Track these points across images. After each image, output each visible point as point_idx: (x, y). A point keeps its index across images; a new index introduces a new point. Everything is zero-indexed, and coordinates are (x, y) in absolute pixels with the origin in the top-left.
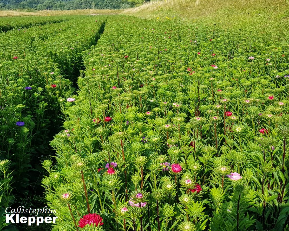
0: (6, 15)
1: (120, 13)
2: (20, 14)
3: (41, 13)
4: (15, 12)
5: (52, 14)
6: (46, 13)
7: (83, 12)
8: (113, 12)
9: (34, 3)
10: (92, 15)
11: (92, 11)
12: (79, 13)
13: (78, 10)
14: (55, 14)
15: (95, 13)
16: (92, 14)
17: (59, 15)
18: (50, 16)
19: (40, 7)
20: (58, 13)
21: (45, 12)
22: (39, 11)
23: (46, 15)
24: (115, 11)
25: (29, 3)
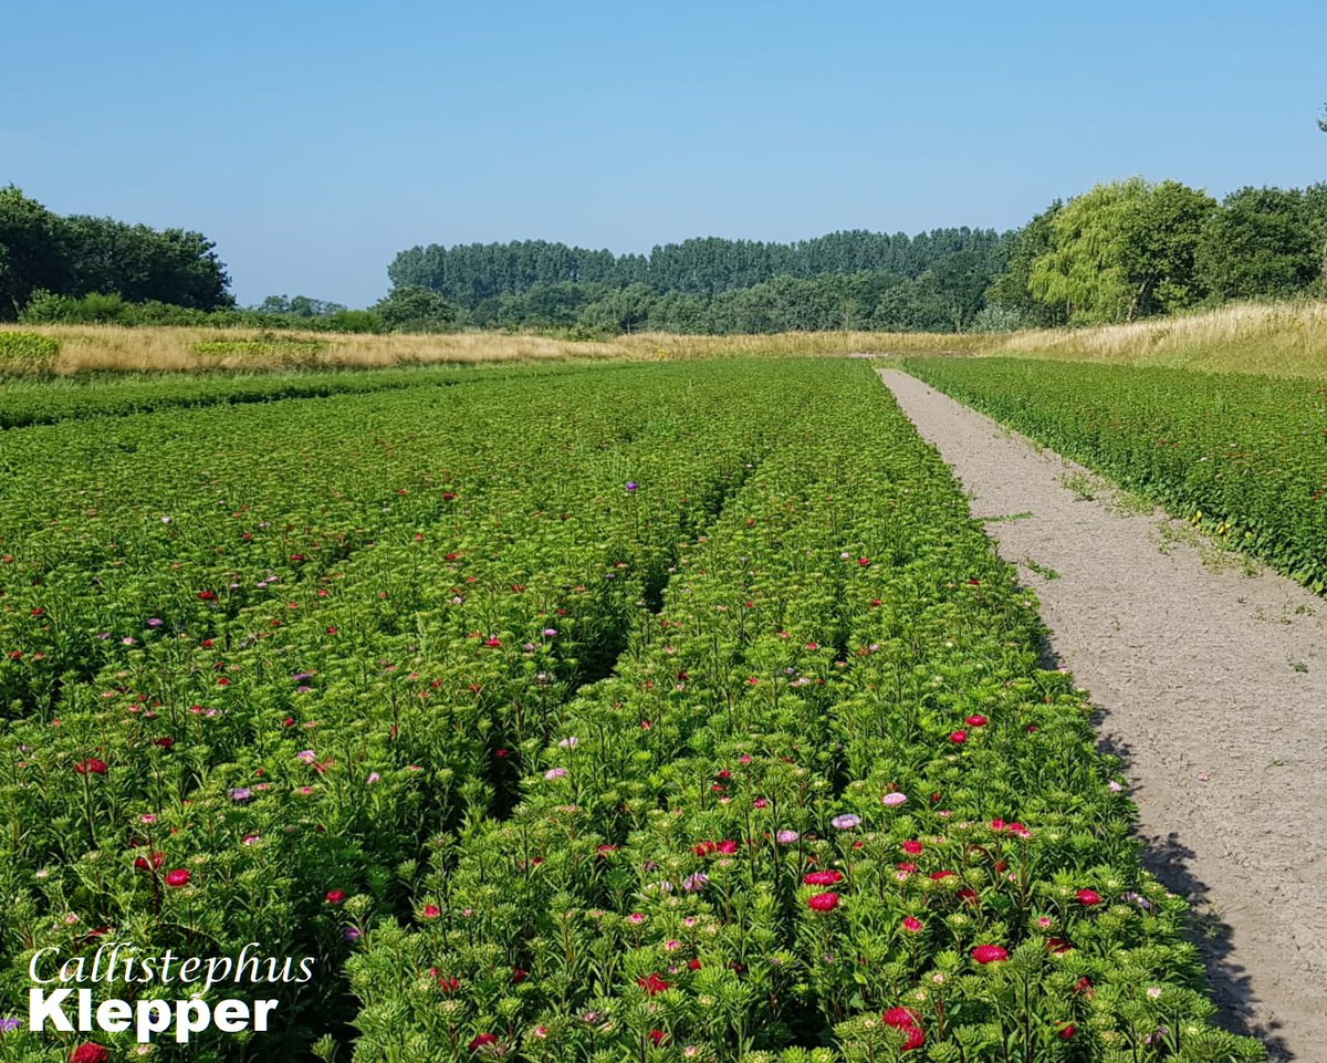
0: (516, 353)
1: (985, 347)
2: (560, 349)
3: (629, 345)
4: (539, 340)
5: (676, 350)
6: (648, 344)
7: (816, 342)
8: (954, 345)
9: (560, 300)
10: (858, 355)
11: (857, 341)
12: (799, 347)
13: (795, 333)
14: (689, 350)
15: (871, 350)
16: (857, 350)
17: (709, 354)
18: (666, 359)
19: (591, 317)
20: (703, 348)
21: (645, 340)
22: (620, 338)
23: (649, 357)
24: (962, 341)
25: (540, 301)
